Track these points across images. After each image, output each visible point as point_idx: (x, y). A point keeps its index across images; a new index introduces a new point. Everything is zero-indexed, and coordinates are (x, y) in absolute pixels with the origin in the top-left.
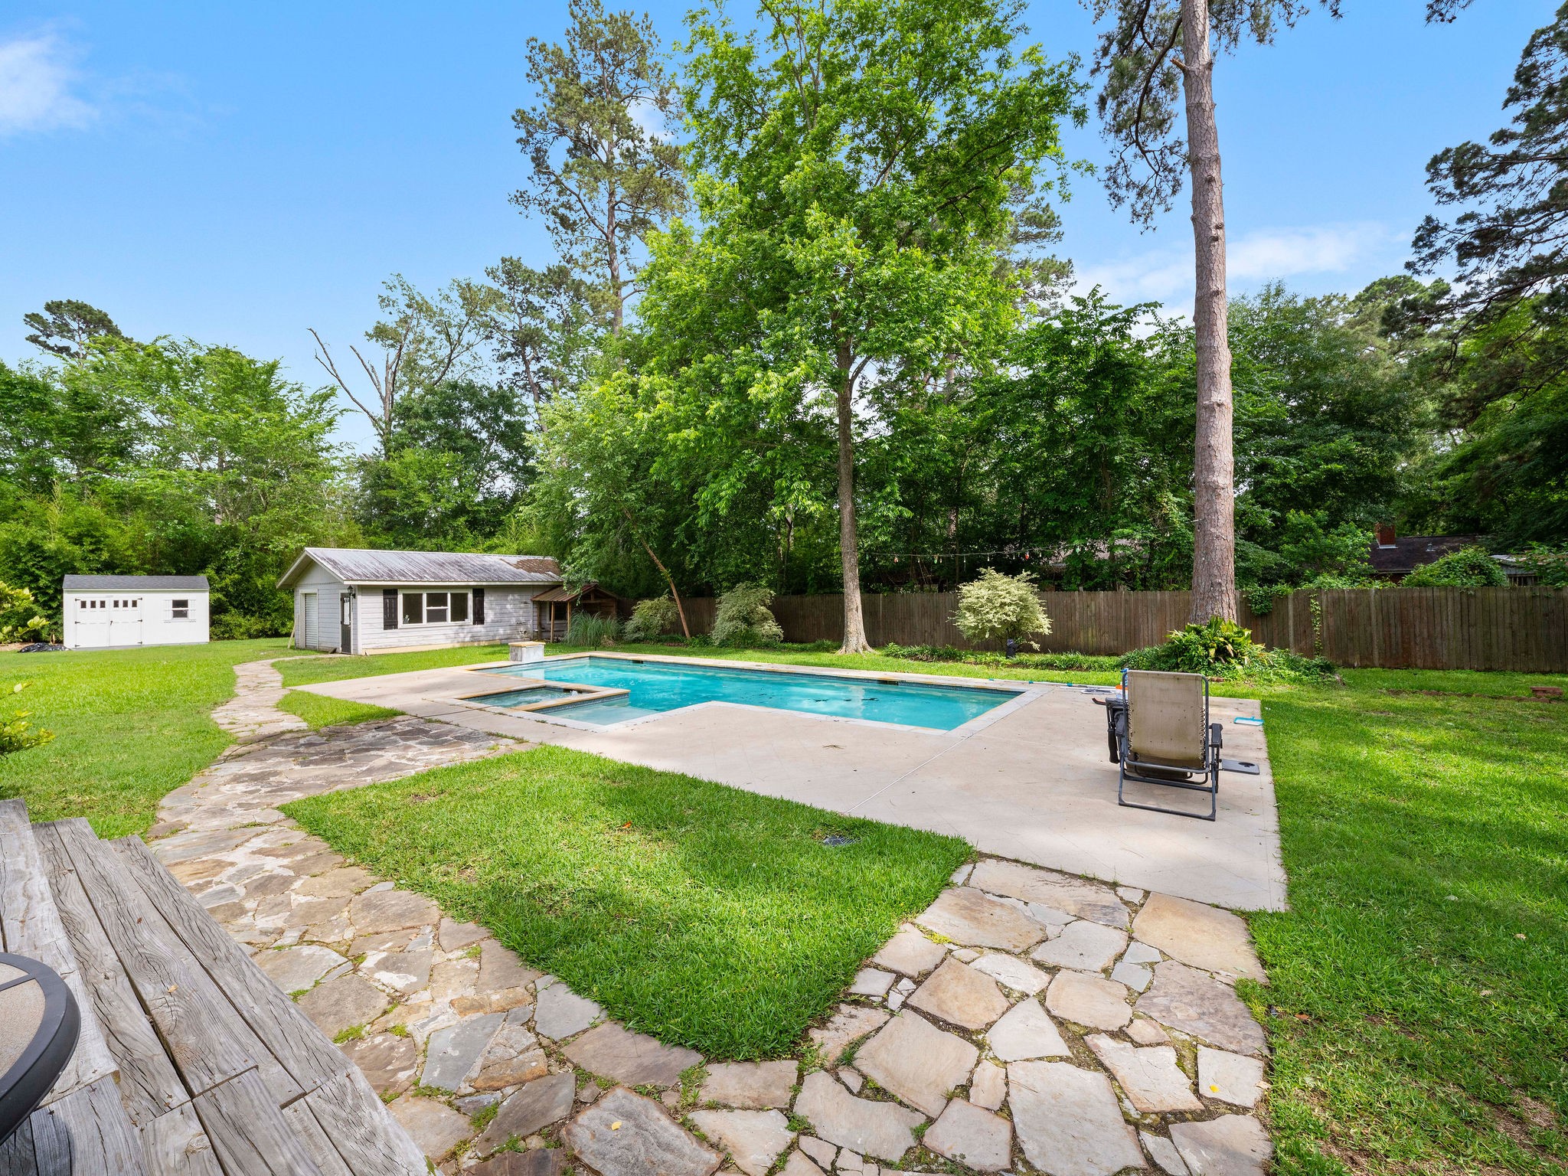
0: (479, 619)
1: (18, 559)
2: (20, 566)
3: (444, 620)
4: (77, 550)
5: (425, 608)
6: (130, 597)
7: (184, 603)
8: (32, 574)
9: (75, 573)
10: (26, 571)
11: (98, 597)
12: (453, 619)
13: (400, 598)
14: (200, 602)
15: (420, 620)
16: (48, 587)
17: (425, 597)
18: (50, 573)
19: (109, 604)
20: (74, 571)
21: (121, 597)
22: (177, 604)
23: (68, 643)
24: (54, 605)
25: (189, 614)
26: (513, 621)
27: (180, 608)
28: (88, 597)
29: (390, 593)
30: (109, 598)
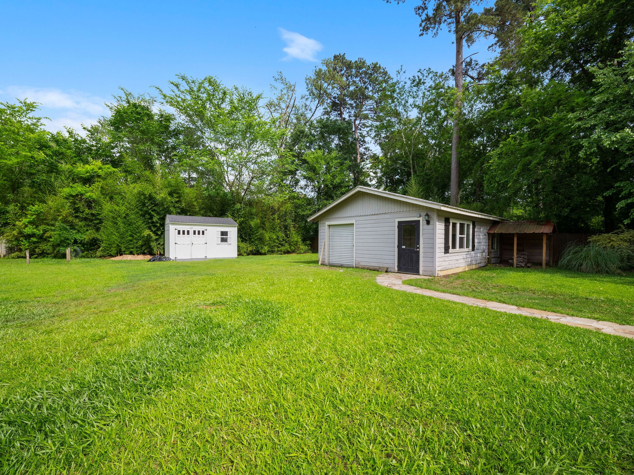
0: (473, 246)
1: (144, 205)
2: (145, 209)
3: (463, 246)
5: (458, 236)
6: (201, 228)
7: (226, 233)
8: (150, 214)
9: (170, 214)
10: (147, 212)
11: (186, 228)
12: (466, 246)
13: (451, 226)
14: (233, 232)
15: (455, 246)
16: (157, 222)
17: (458, 226)
18: (158, 214)
19: (191, 232)
20: (170, 213)
21: (197, 228)
22: (222, 233)
23: (172, 255)
24: (159, 233)
25: (228, 240)
26: (482, 249)
27: (224, 236)
28: (180, 228)
29: (447, 221)
30: (192, 229)
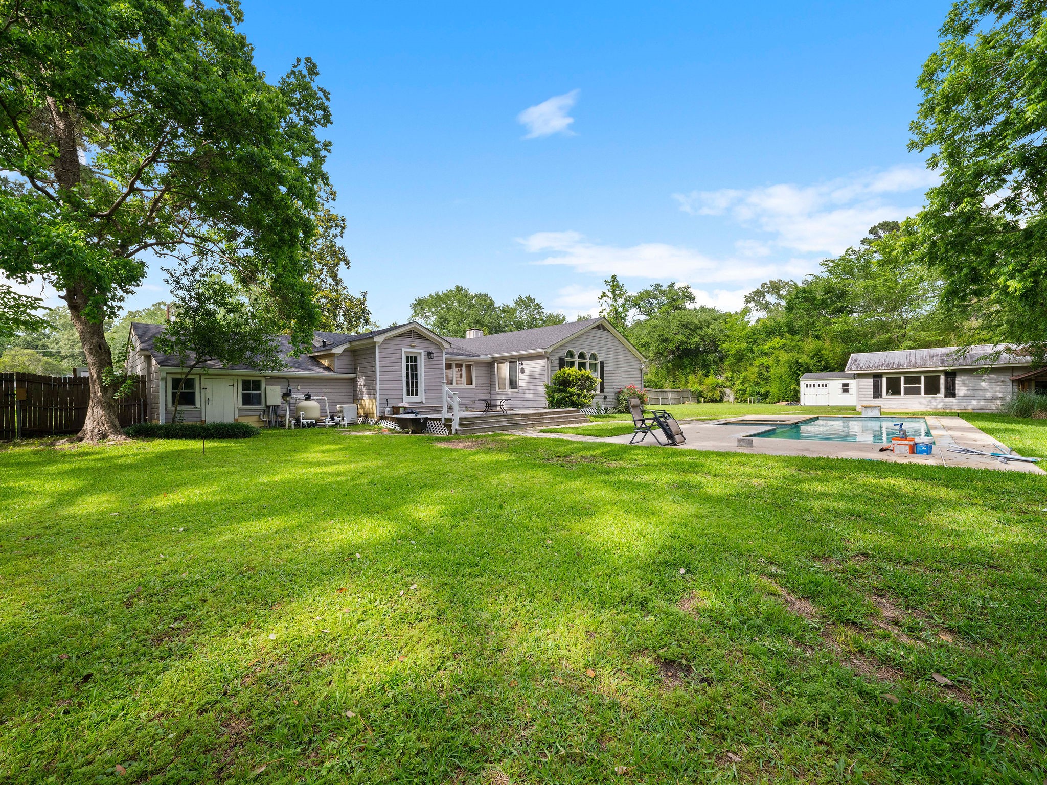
0: (951, 392)
3: (919, 393)
4: (811, 362)
5: (903, 386)
6: (824, 382)
7: (847, 385)
11: (812, 383)
12: (927, 393)
13: (884, 380)
15: (899, 393)
17: (902, 379)
19: (816, 386)
20: (807, 371)
21: (821, 382)
22: (844, 385)
23: (802, 402)
25: (850, 390)
26: (988, 395)
27: (846, 388)
28: (809, 383)
29: (877, 377)
30: (816, 383)
